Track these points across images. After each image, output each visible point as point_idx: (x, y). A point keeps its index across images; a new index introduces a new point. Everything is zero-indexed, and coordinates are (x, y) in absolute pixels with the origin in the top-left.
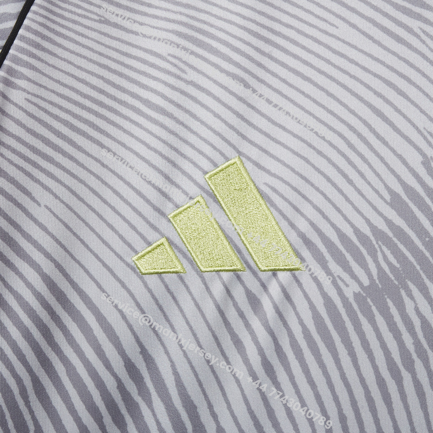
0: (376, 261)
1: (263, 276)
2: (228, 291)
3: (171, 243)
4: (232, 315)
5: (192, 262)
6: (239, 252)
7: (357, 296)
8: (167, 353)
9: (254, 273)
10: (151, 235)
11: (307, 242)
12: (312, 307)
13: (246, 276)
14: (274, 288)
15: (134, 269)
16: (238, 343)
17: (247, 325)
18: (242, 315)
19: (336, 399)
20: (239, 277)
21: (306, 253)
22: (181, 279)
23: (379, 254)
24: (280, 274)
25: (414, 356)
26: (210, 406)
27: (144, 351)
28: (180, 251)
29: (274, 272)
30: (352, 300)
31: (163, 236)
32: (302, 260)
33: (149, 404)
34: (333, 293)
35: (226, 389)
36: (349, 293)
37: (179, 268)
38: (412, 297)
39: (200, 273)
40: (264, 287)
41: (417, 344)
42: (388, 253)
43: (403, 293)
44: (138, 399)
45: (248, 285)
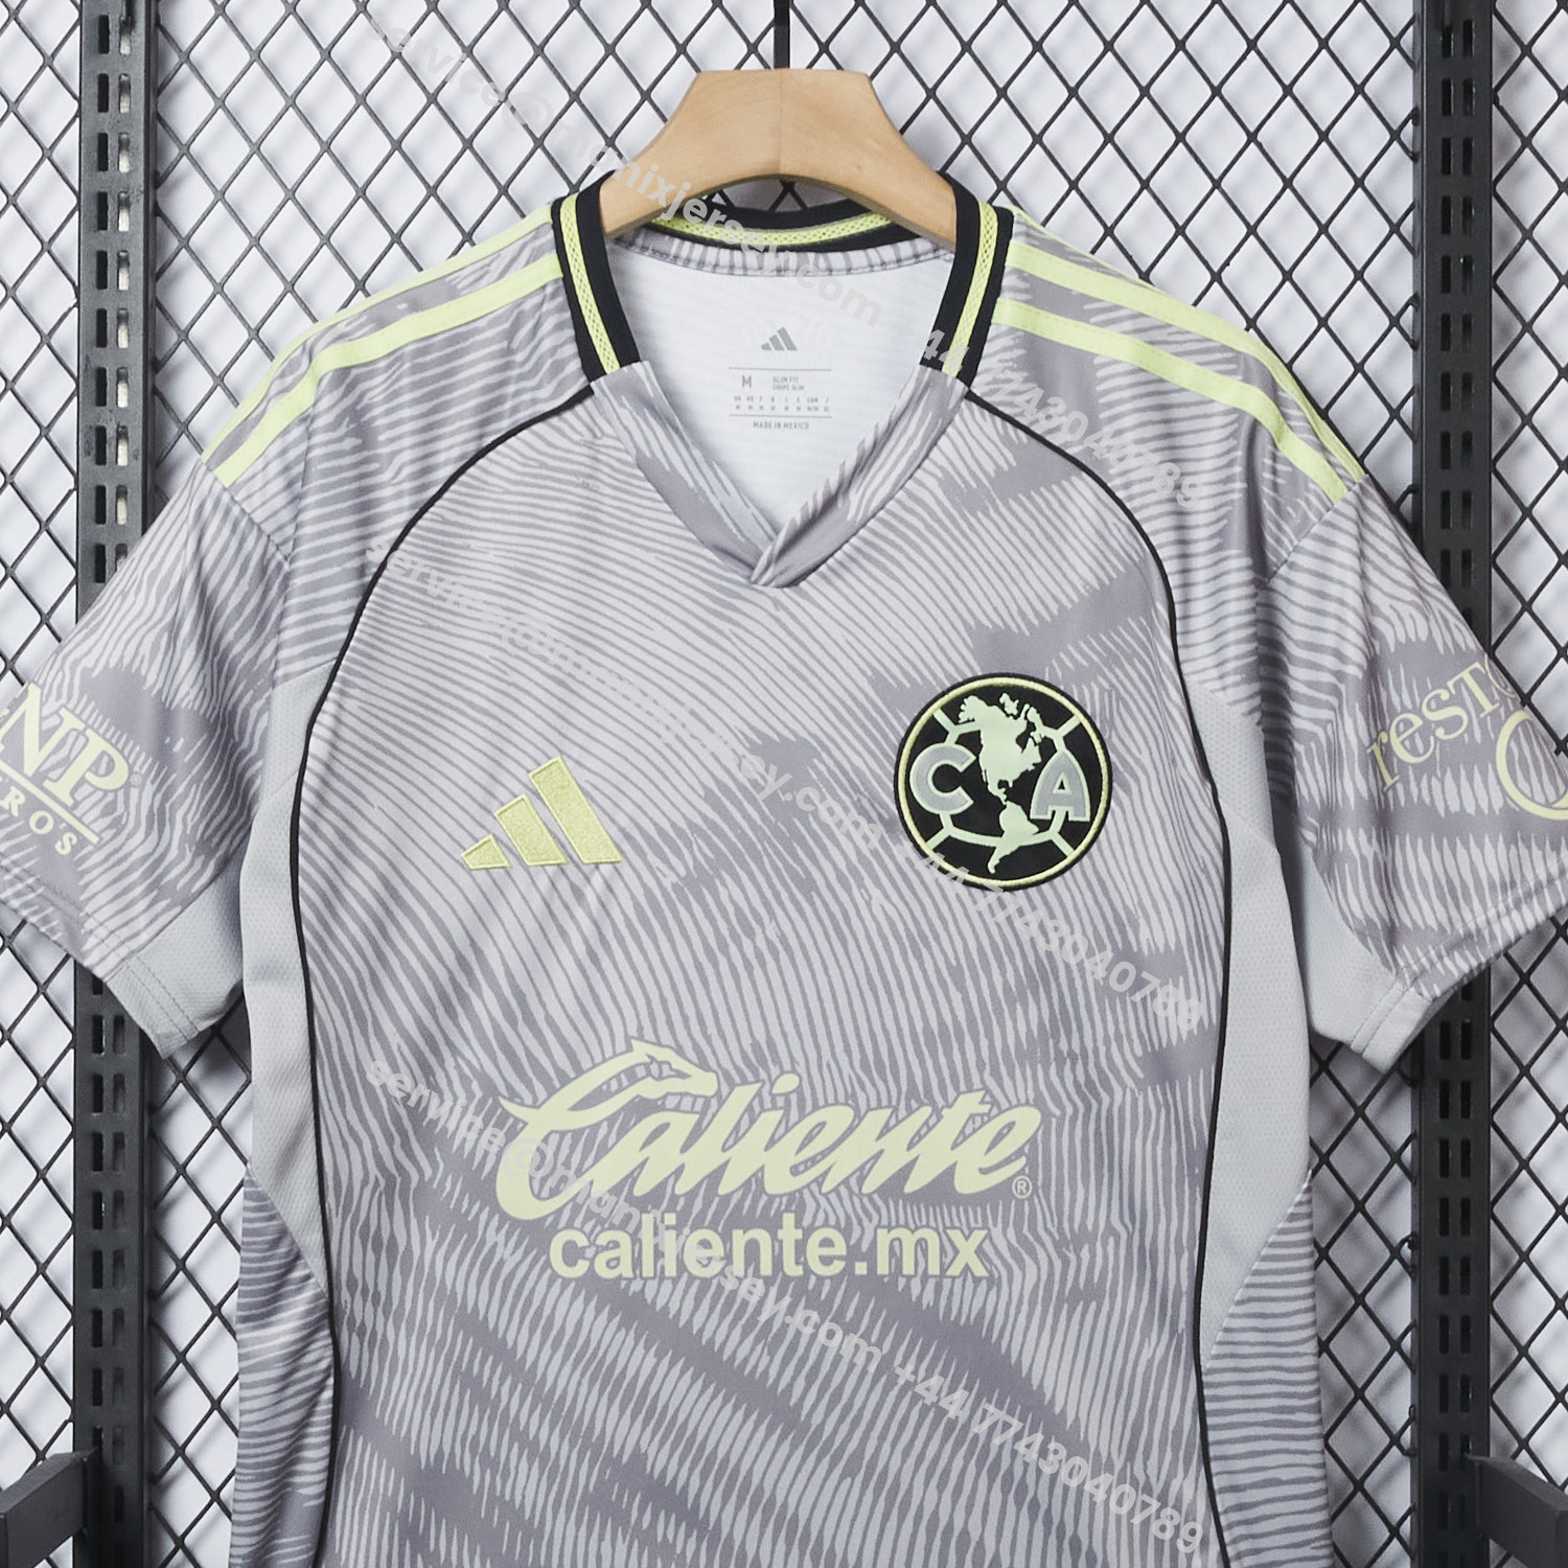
0: (692, 853)
1: (586, 869)
2: (553, 884)
3: (497, 839)
4: (557, 907)
5: (518, 858)
6: (563, 846)
7: (674, 886)
8: (495, 944)
9: (577, 866)
10: (478, 832)
11: (628, 837)
12: (633, 898)
13: (571, 869)
14: (597, 880)
15: (462, 865)
16: (563, 933)
17: (572, 916)
18: (567, 907)
19: (657, 983)
20: (563, 871)
21: (626, 847)
22: (508, 873)
23: (695, 847)
24: (601, 867)
25: (729, 940)
26: (538, 995)
27: (473, 944)
28: (506, 846)
29: (597, 865)
30: (670, 890)
31: (489, 832)
32: (622, 852)
33: (480, 995)
34: (652, 884)
35: (554, 979)
36: (667, 884)
37: (506, 864)
38: (725, 885)
39: (526, 868)
40: (588, 880)
41: (732, 930)
42: (703, 845)
43: (718, 882)
44: (469, 990)
45: (572, 878)
